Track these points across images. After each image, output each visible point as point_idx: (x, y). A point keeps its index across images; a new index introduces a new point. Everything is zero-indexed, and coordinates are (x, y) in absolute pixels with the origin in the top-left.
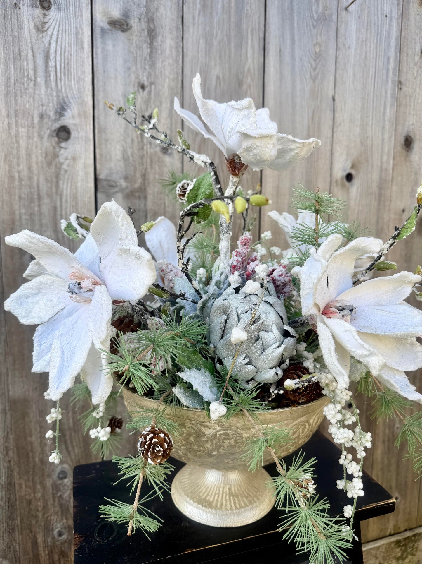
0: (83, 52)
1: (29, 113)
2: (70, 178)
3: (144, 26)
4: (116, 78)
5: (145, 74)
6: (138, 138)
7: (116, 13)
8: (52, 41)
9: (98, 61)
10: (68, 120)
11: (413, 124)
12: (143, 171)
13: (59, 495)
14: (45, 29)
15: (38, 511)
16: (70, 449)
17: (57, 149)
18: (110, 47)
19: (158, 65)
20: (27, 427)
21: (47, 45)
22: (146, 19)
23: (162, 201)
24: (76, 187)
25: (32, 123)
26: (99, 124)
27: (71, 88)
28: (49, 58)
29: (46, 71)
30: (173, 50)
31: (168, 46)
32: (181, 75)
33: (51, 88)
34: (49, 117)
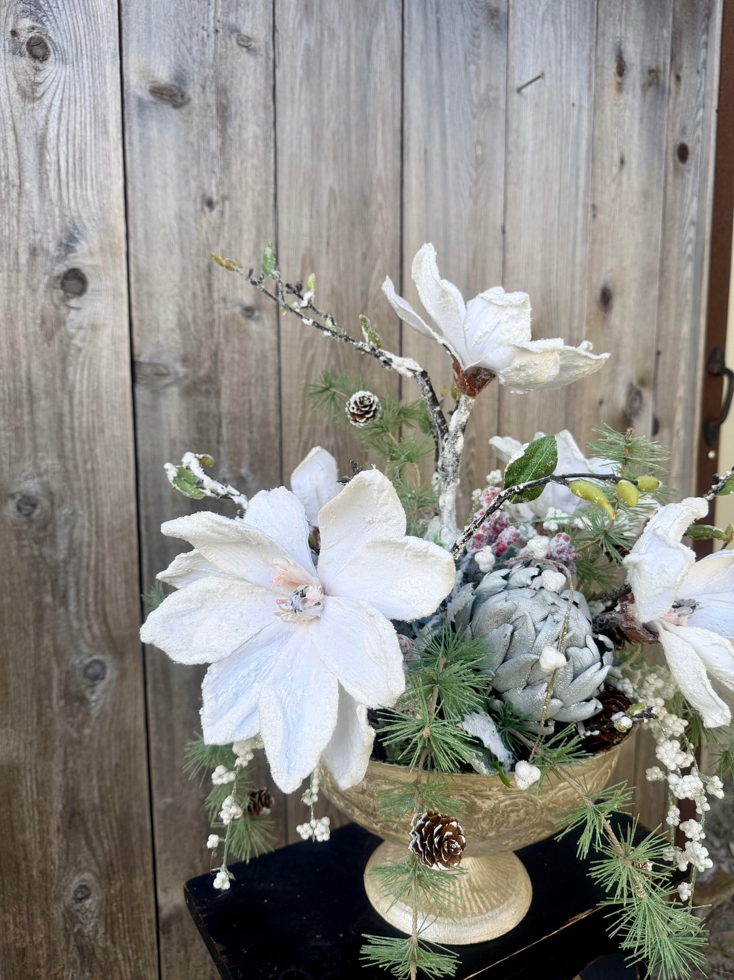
0: (107, 139)
1: (10, 246)
2: (87, 362)
3: (212, 99)
4: (165, 187)
5: (214, 182)
6: (203, 290)
7: (164, 75)
8: (51, 118)
9: (134, 156)
10: (82, 259)
11: (611, 271)
12: (213, 347)
13: (76, 930)
14: (38, 95)
15: (39, 966)
16: (95, 843)
17: (63, 311)
18: (153, 133)
19: (234, 167)
20: (15, 817)
21: (42, 123)
22: (214, 88)
23: (246, 398)
24: (98, 377)
25: (18, 264)
26: (137, 267)
27: (86, 202)
28: (46, 148)
29: (40, 170)
30: (260, 143)
31: (251, 135)
32: (272, 186)
33: (50, 200)
34: (47, 252)
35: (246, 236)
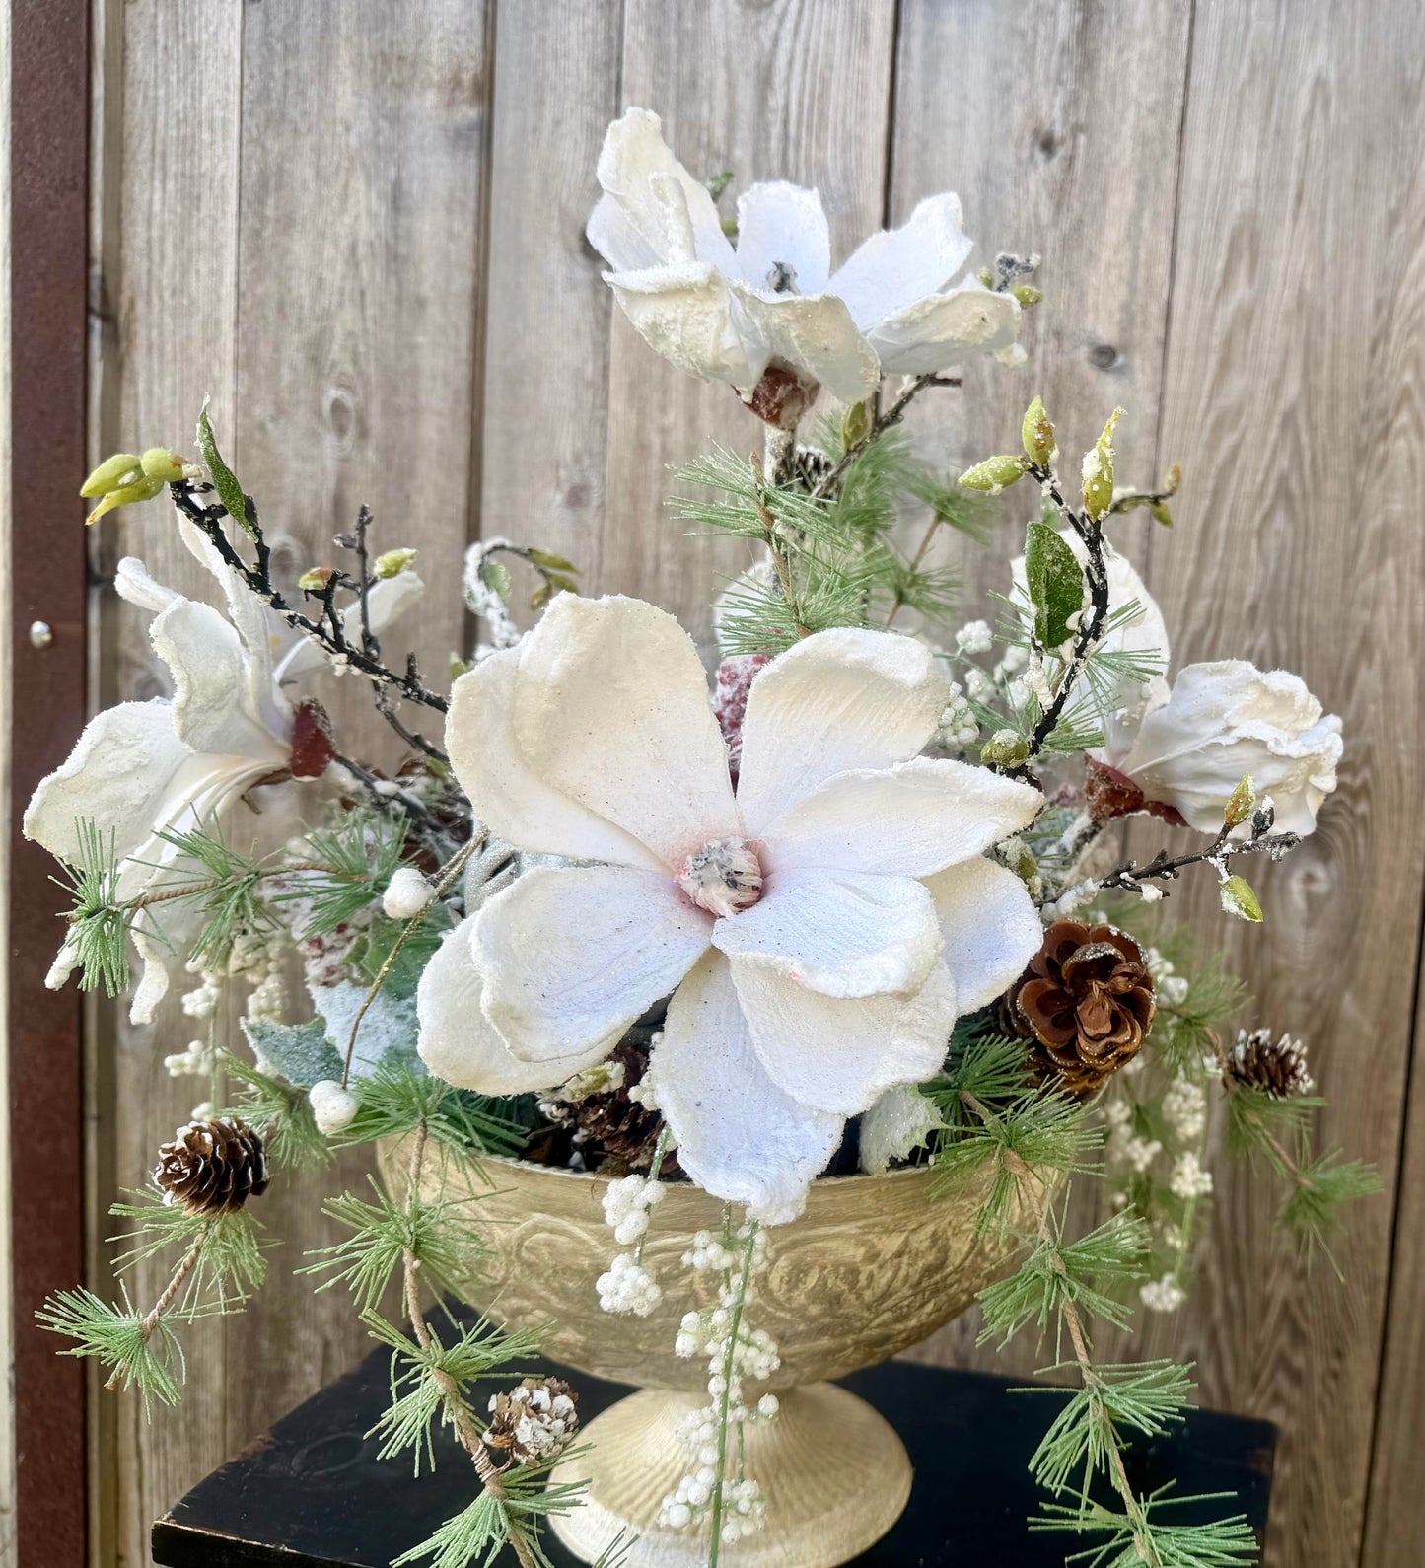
0: (867, 53)
4: (961, 124)
5: (1058, 101)
8: (783, 34)
9: (912, 76)
18: (950, 27)
19: (1103, 65)
21: (768, 45)
28: (772, 86)
29: (759, 124)
32: (1181, 90)
35: (1115, 201)
